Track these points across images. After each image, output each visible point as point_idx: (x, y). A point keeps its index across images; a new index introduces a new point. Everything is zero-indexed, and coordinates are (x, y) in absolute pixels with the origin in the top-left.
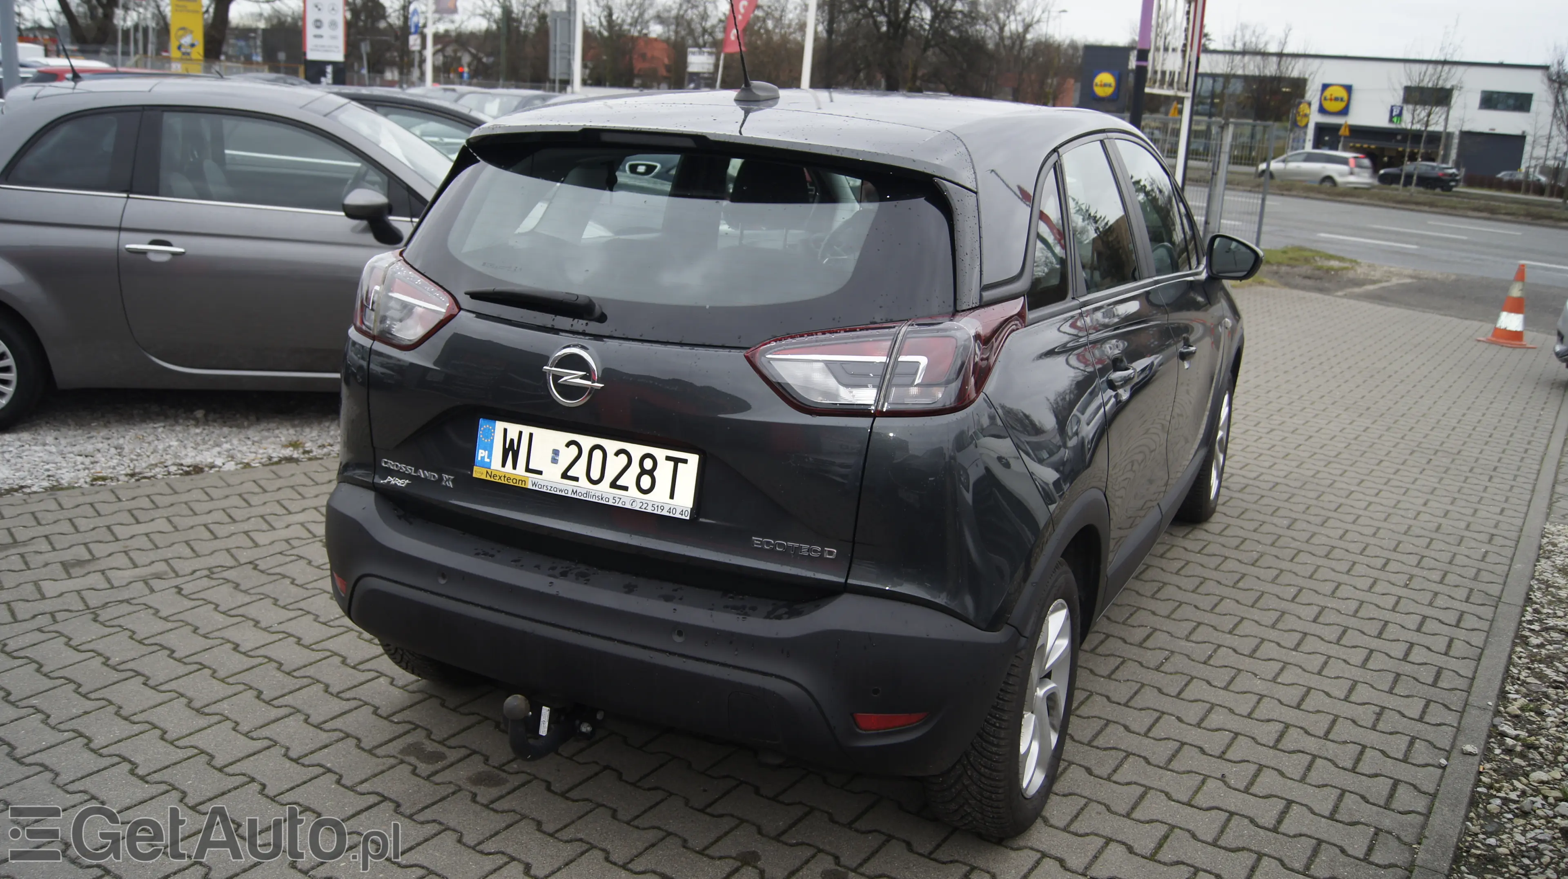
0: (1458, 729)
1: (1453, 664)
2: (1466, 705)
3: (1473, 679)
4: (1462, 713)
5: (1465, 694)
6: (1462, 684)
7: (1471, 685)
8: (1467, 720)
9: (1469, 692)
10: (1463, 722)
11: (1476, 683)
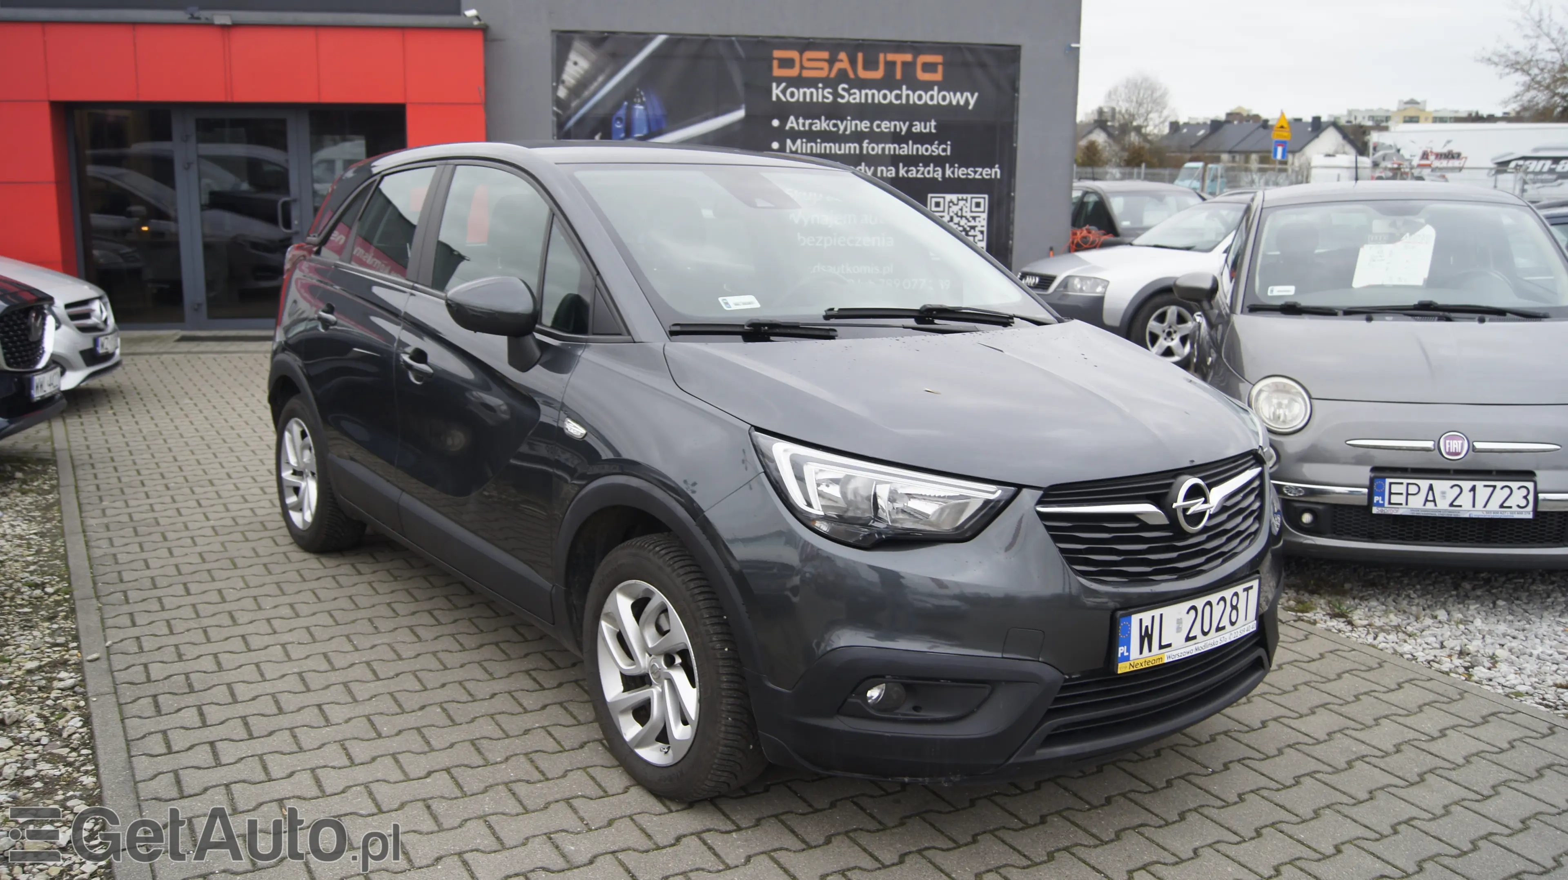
0: (112, 672)
1: (151, 725)
2: (116, 693)
3: (122, 720)
4: (115, 685)
5: (122, 701)
6: (130, 710)
7: (121, 712)
8: (108, 680)
9: (120, 705)
10: (111, 678)
11: (117, 717)
